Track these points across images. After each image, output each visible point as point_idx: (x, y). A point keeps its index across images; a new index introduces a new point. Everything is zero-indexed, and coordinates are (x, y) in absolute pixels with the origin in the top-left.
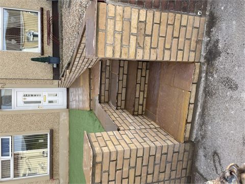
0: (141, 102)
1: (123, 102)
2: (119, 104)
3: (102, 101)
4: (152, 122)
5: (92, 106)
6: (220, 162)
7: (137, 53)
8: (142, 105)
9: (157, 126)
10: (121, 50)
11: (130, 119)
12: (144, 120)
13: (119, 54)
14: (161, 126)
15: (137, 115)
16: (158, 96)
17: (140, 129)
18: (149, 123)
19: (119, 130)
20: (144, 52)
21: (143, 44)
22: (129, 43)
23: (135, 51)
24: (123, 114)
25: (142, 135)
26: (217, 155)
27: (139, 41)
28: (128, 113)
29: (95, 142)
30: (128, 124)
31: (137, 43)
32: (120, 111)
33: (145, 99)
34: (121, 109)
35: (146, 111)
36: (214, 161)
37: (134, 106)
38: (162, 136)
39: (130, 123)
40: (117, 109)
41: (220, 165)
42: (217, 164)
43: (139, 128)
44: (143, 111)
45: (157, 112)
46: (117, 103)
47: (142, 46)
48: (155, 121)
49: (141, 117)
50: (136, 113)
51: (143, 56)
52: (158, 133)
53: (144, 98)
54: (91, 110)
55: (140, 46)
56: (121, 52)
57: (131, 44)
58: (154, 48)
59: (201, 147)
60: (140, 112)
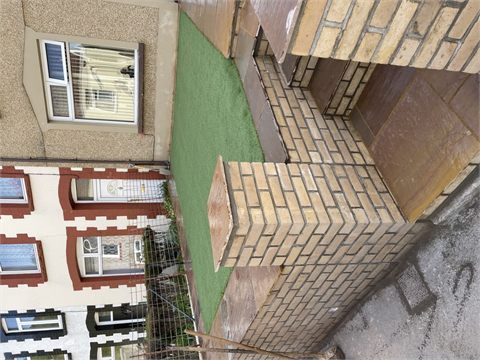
0: (350, 91)
1: (309, 74)
2: (299, 76)
3: (262, 52)
4: (361, 145)
5: (234, 49)
6: (470, 282)
7: (401, 50)
8: (351, 97)
9: (369, 160)
10: (360, 38)
11: (315, 126)
12: (346, 135)
13: (349, 51)
14: (377, 163)
15: (332, 117)
16: (397, 98)
17: (333, 165)
18: (353, 148)
19: (288, 161)
20: (419, 50)
21: (429, 27)
22: (391, 21)
23: (395, 46)
24: (303, 105)
25: (334, 186)
26: (472, 270)
27: (418, 19)
28: (313, 105)
29: (240, 190)
30: (308, 142)
31: (414, 24)
32: (297, 92)
33: (363, 86)
34: (299, 87)
35: (354, 110)
36: (459, 274)
37: (332, 97)
38: (373, 193)
39: (314, 140)
40: (291, 86)
41: (468, 287)
42: (462, 282)
43: (330, 161)
44: (347, 109)
45: (381, 132)
46: (295, 74)
47: (422, 32)
48: (368, 146)
49: (341, 125)
50: (331, 112)
51: (414, 57)
52: (368, 182)
53: (361, 82)
54: (231, 58)
55: (417, 33)
56: (357, 46)
57: (393, 25)
58: (453, 41)
59: (445, 238)
60: (341, 110)
